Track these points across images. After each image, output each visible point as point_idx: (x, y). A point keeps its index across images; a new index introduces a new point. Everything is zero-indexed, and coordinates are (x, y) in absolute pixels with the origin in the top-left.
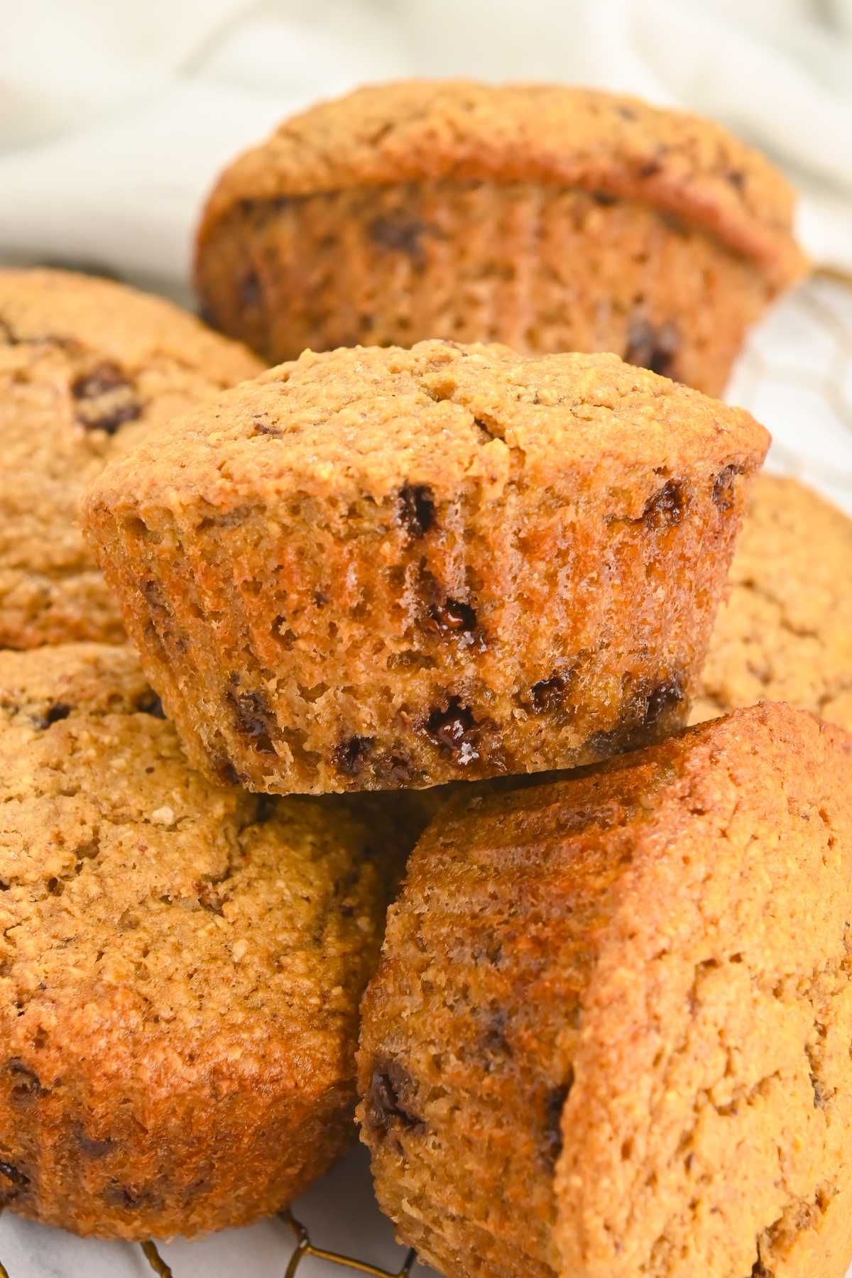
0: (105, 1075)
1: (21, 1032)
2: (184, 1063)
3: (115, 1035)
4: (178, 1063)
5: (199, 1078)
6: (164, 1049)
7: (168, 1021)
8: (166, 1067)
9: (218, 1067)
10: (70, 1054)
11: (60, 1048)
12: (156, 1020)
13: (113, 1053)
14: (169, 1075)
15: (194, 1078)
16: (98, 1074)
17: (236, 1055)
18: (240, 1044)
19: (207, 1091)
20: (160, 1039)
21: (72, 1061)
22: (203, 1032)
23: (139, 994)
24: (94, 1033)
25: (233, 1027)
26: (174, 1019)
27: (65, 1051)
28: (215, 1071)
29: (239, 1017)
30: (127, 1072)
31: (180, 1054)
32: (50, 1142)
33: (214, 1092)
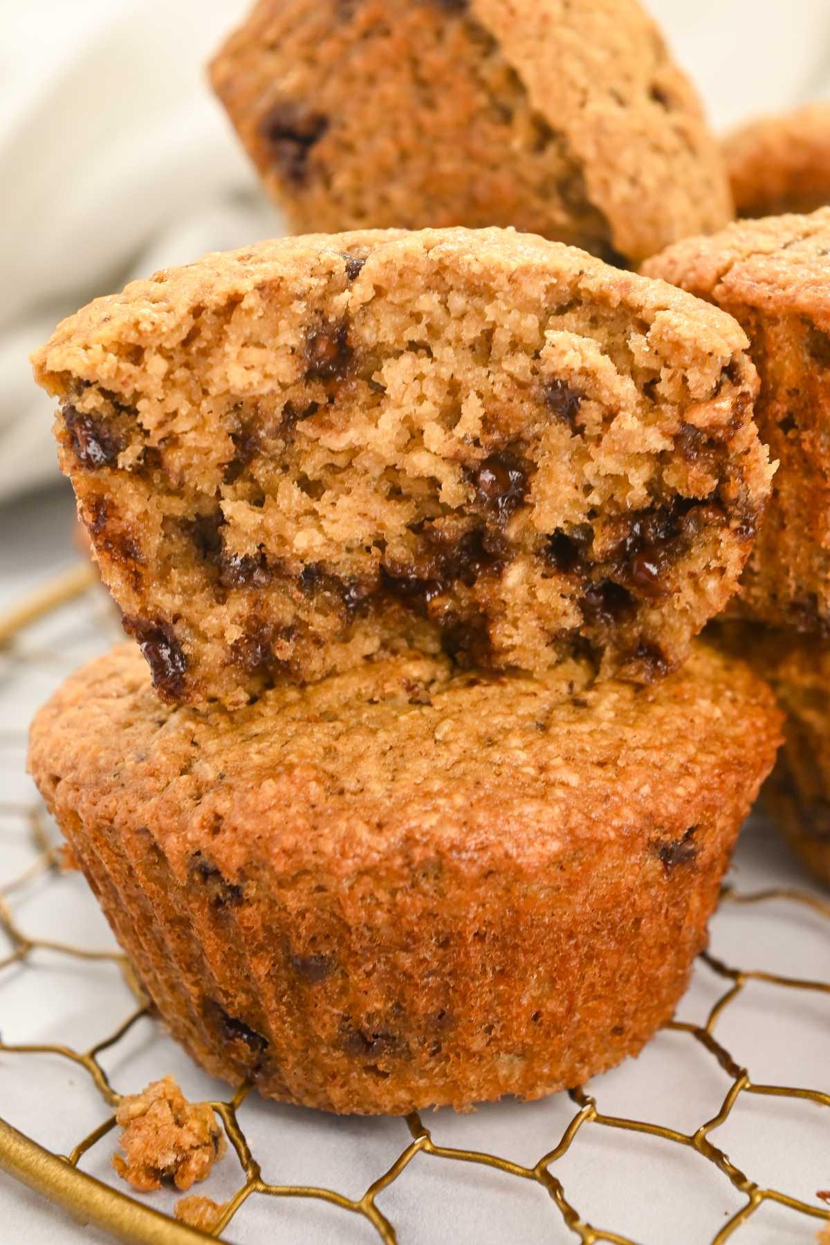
0: (284, 851)
1: (196, 821)
2: (371, 831)
3: (293, 810)
4: (363, 833)
5: (389, 846)
6: (348, 819)
7: (354, 794)
8: (349, 839)
9: (410, 835)
10: (247, 834)
11: (235, 829)
12: (342, 792)
13: (290, 826)
14: (355, 845)
15: (383, 846)
16: (276, 850)
17: (432, 821)
18: (436, 809)
19: (399, 861)
20: (343, 809)
21: (249, 842)
22: (393, 800)
23: (324, 771)
24: (270, 809)
25: (428, 795)
26: (362, 790)
27: (240, 833)
28: (409, 839)
29: (436, 785)
30: (307, 847)
31: (368, 823)
32: (263, 971)
33: (407, 861)
